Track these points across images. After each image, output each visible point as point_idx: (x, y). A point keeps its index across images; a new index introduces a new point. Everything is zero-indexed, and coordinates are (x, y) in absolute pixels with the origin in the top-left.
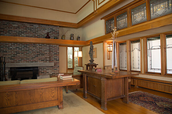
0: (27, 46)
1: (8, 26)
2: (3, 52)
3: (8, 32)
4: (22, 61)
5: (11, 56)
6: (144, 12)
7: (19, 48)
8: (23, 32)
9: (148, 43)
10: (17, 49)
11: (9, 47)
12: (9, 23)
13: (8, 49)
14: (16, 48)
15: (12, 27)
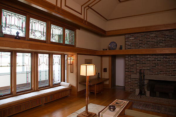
0: (167, 57)
1: (146, 37)
2: (142, 63)
3: (146, 43)
4: (161, 73)
5: (149, 68)
7: (158, 59)
8: (162, 41)
10: (156, 60)
11: (148, 59)
12: (147, 34)
13: (147, 60)
14: (154, 59)
15: (149, 37)
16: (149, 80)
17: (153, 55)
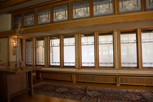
6: (48, 15)
9: (51, 41)
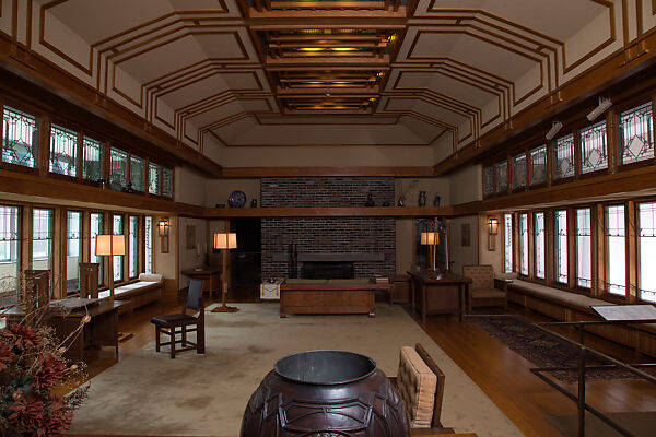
0: (332, 222)
1: (299, 186)
2: (292, 233)
3: (299, 196)
4: (324, 249)
5: (305, 241)
7: (319, 225)
8: (325, 193)
10: (315, 228)
11: (302, 225)
12: (300, 181)
13: (300, 228)
14: (313, 225)
15: (305, 186)
16: (305, 262)
17: (310, 218)
